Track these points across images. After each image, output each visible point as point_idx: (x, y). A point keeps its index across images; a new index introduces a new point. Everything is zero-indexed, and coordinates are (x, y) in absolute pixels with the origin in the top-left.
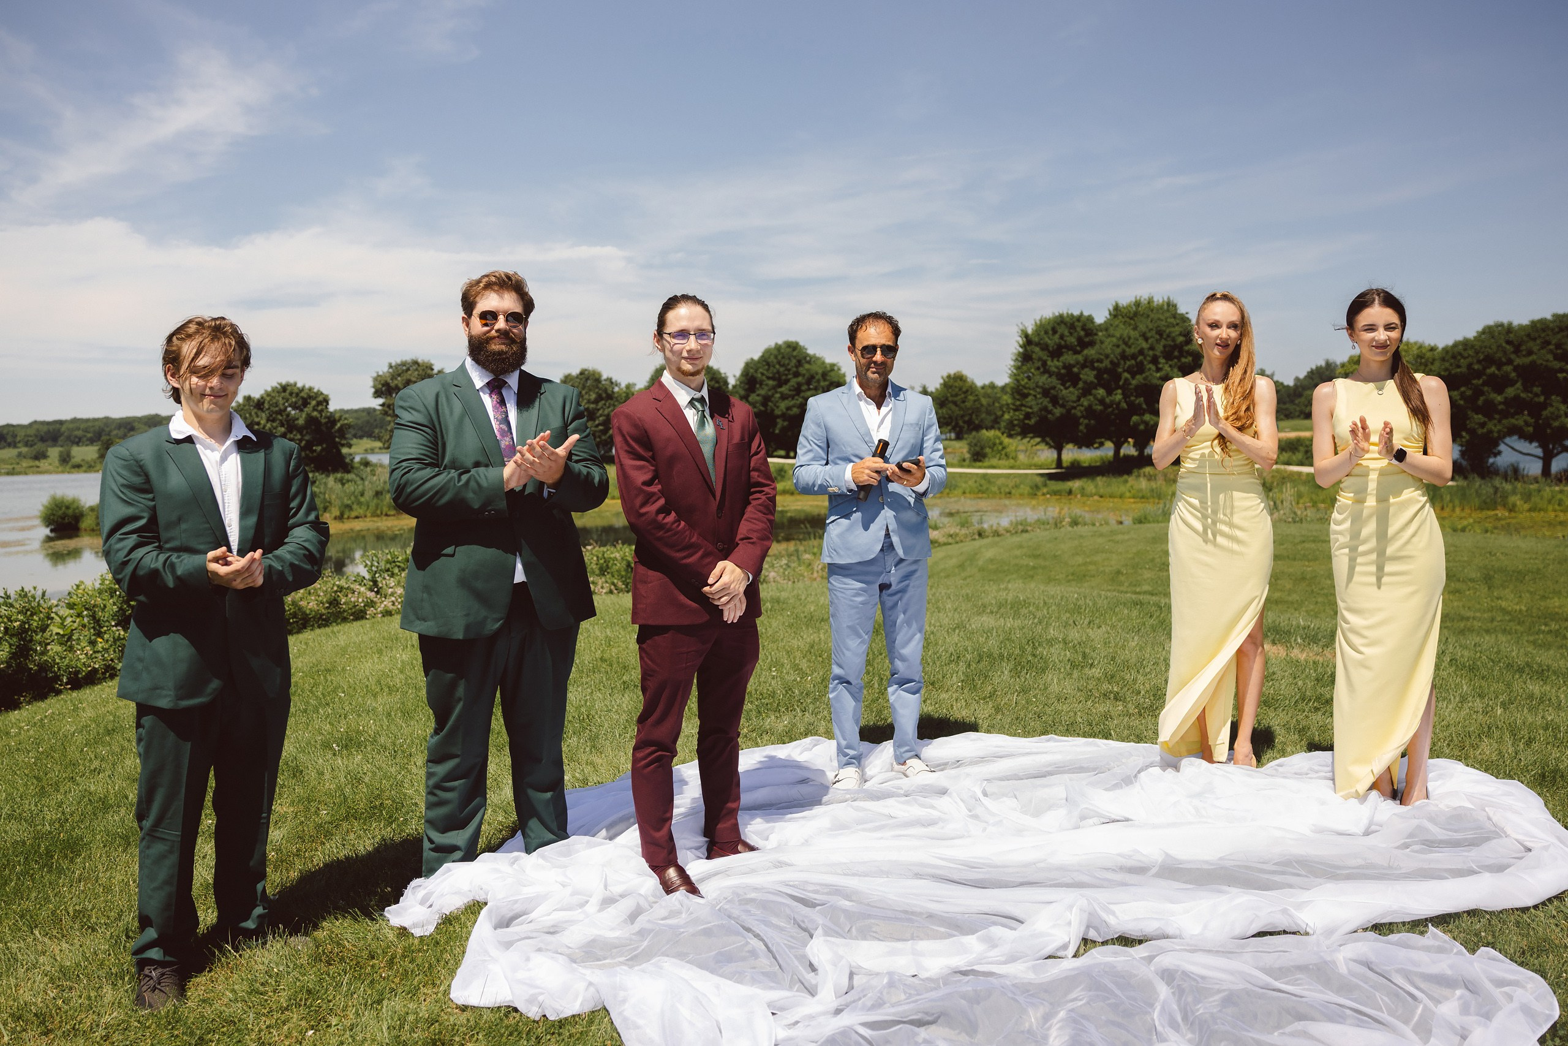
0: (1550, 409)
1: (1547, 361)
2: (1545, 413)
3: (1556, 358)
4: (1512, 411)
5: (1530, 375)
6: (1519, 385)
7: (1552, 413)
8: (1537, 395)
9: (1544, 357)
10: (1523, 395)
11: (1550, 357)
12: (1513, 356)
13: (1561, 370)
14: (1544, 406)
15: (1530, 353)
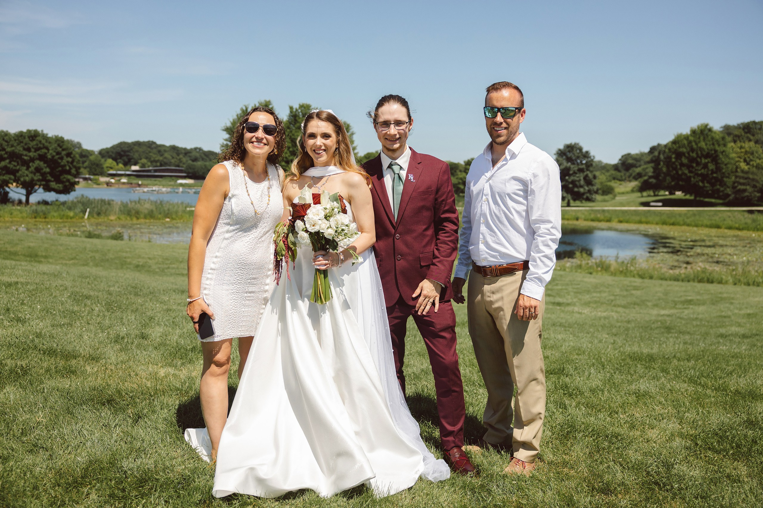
0: (20, 172)
1: (20, 150)
2: (18, 175)
3: (24, 149)
4: (4, 172)
5: (13, 156)
6: (7, 161)
7: (21, 175)
8: (15, 166)
9: (19, 149)
10: (8, 165)
11: (21, 149)
12: (6, 147)
13: (26, 155)
14: (18, 171)
15: (12, 146)
